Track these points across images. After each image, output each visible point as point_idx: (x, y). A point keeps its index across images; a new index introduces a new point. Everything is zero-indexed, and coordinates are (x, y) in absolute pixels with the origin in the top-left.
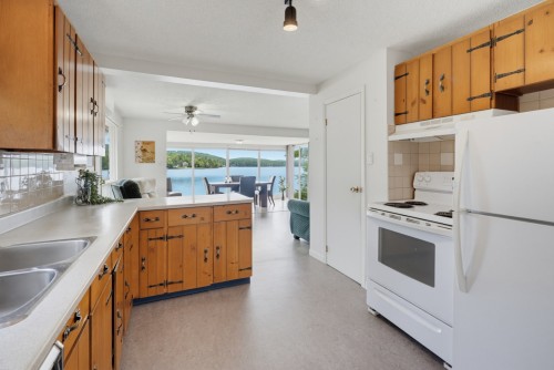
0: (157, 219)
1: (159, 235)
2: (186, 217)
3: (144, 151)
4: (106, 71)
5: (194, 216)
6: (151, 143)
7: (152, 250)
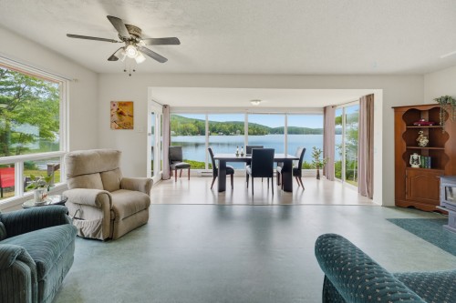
3: (121, 114)
6: (129, 104)
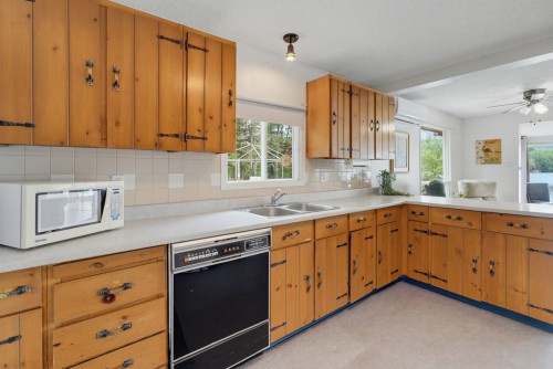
0: (422, 214)
1: (424, 228)
2: (450, 217)
3: (487, 151)
4: (390, 94)
5: (459, 219)
7: (418, 240)
